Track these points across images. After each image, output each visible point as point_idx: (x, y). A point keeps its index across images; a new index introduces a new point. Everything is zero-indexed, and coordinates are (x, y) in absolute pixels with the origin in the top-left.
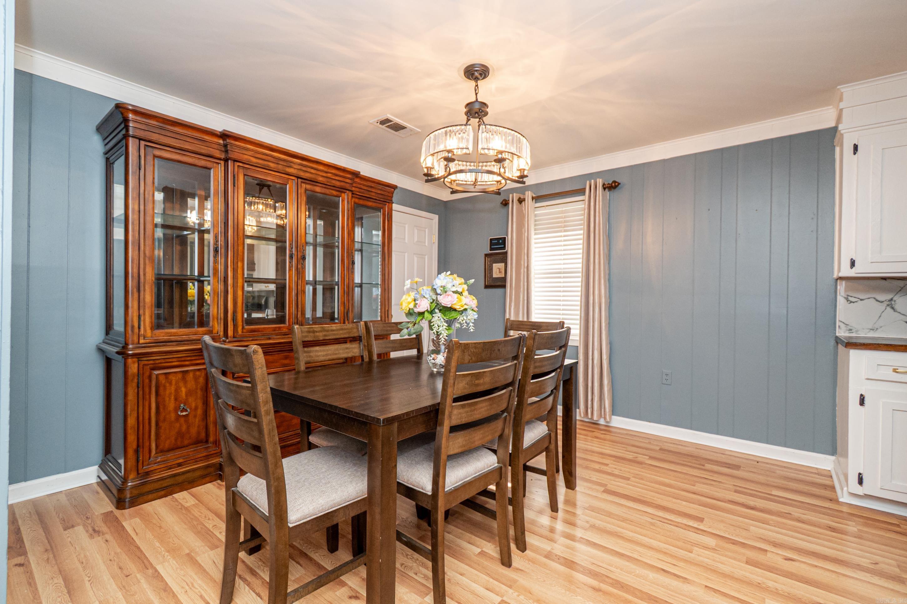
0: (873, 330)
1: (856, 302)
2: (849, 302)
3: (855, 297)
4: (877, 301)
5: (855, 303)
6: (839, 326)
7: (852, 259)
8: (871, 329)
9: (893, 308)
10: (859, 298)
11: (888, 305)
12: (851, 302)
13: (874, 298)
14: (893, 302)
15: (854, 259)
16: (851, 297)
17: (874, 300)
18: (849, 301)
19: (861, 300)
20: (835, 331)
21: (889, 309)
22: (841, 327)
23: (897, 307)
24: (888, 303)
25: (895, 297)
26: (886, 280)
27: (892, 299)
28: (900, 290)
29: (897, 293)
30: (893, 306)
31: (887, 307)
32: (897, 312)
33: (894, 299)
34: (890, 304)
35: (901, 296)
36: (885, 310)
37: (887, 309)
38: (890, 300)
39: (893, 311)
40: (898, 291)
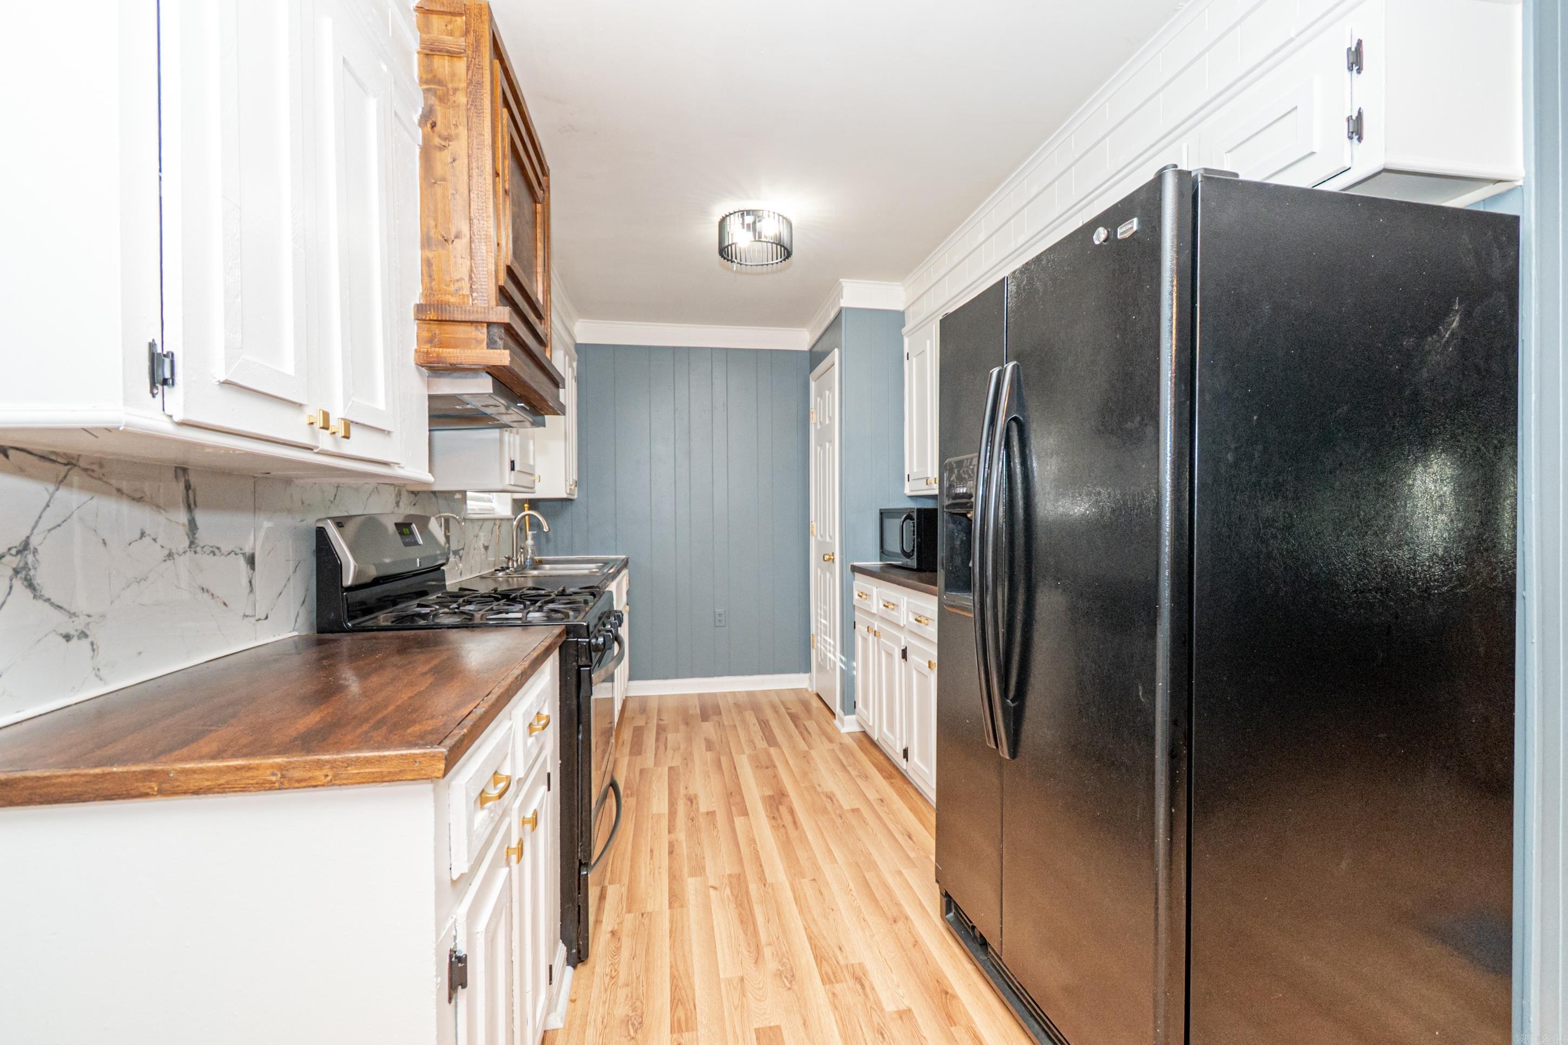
9: (30, 583)
11: (16, 572)
14: (30, 558)
21: (18, 585)
23: (40, 576)
24: (15, 561)
25: (36, 531)
26: (7, 456)
27: (25, 547)
28: (48, 506)
29: (40, 517)
30: (32, 572)
31: (14, 581)
32: (41, 597)
33: (34, 542)
34: (22, 564)
35: (50, 530)
36: (9, 594)
37: (14, 588)
38: (21, 548)
39: (32, 595)
40: (42, 508)
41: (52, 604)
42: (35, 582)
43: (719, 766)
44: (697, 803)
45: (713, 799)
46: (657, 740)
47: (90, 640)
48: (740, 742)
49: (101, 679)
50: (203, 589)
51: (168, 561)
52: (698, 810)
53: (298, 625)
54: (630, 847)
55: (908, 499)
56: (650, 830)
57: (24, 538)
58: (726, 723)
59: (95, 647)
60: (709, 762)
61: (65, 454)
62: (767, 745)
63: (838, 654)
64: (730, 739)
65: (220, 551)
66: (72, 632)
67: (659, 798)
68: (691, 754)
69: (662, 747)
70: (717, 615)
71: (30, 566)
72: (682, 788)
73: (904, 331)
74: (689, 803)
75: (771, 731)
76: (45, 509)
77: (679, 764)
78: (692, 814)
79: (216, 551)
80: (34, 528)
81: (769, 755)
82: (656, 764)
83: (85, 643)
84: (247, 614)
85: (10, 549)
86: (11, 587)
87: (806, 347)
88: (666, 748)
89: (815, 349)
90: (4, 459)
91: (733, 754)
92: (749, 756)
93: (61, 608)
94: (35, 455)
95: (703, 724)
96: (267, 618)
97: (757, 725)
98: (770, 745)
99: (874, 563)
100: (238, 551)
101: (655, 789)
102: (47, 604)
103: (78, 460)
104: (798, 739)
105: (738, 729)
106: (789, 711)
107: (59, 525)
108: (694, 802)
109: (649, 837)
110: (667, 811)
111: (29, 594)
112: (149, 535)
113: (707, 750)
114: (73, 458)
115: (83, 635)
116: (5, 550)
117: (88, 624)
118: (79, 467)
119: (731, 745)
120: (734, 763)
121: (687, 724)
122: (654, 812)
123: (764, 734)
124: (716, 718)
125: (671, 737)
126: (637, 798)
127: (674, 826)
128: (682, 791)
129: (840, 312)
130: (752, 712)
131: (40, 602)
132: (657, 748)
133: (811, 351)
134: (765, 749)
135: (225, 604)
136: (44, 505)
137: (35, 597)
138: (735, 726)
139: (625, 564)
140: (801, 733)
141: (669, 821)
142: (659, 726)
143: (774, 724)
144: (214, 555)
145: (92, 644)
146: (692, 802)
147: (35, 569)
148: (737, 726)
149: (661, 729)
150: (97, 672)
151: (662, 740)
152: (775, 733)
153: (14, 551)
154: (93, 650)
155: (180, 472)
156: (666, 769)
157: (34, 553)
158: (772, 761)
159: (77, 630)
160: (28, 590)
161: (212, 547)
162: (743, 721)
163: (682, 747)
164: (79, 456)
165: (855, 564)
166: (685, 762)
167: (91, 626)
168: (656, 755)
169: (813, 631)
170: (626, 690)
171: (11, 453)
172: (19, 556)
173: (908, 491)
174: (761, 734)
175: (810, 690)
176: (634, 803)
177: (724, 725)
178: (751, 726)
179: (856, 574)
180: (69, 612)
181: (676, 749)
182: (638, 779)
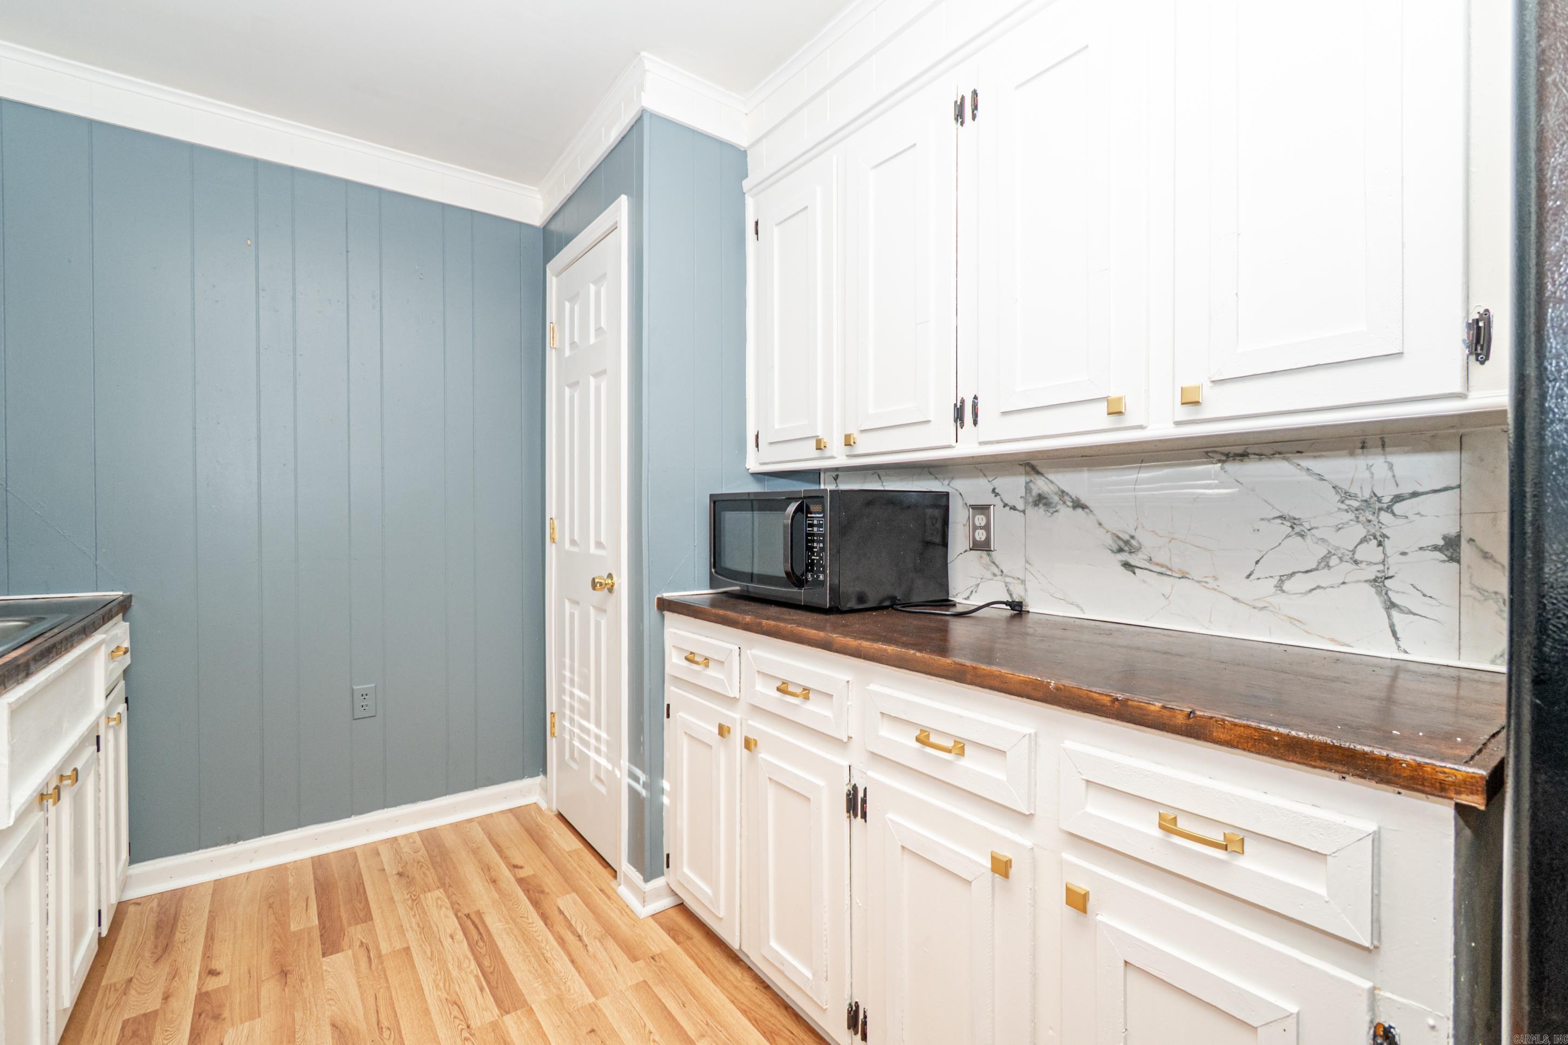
48: (426, 1011)
55: (751, 479)
58: (385, 948)
62: (495, 1010)
63: (625, 763)
64: (399, 1005)
70: (357, 697)
73: (746, 184)
75: (495, 953)
87: (537, 218)
89: (554, 227)
95: (327, 963)
97: (460, 935)
98: (504, 1010)
99: (700, 592)
104: (561, 963)
105: (416, 962)
106: (522, 874)
121: (283, 973)
123: (480, 965)
124: (357, 933)
129: (639, 120)
130: (442, 894)
133: (544, 228)
138: (407, 950)
139: (124, 607)
140: (562, 941)
142: (201, 997)
143: (495, 923)
148: (413, 951)
149: (207, 1011)
165: (667, 595)
169: (552, 705)
170: (124, 884)
173: (753, 464)
174: (474, 967)
175: (544, 806)
177: (379, 955)
178: (447, 942)
179: (667, 614)
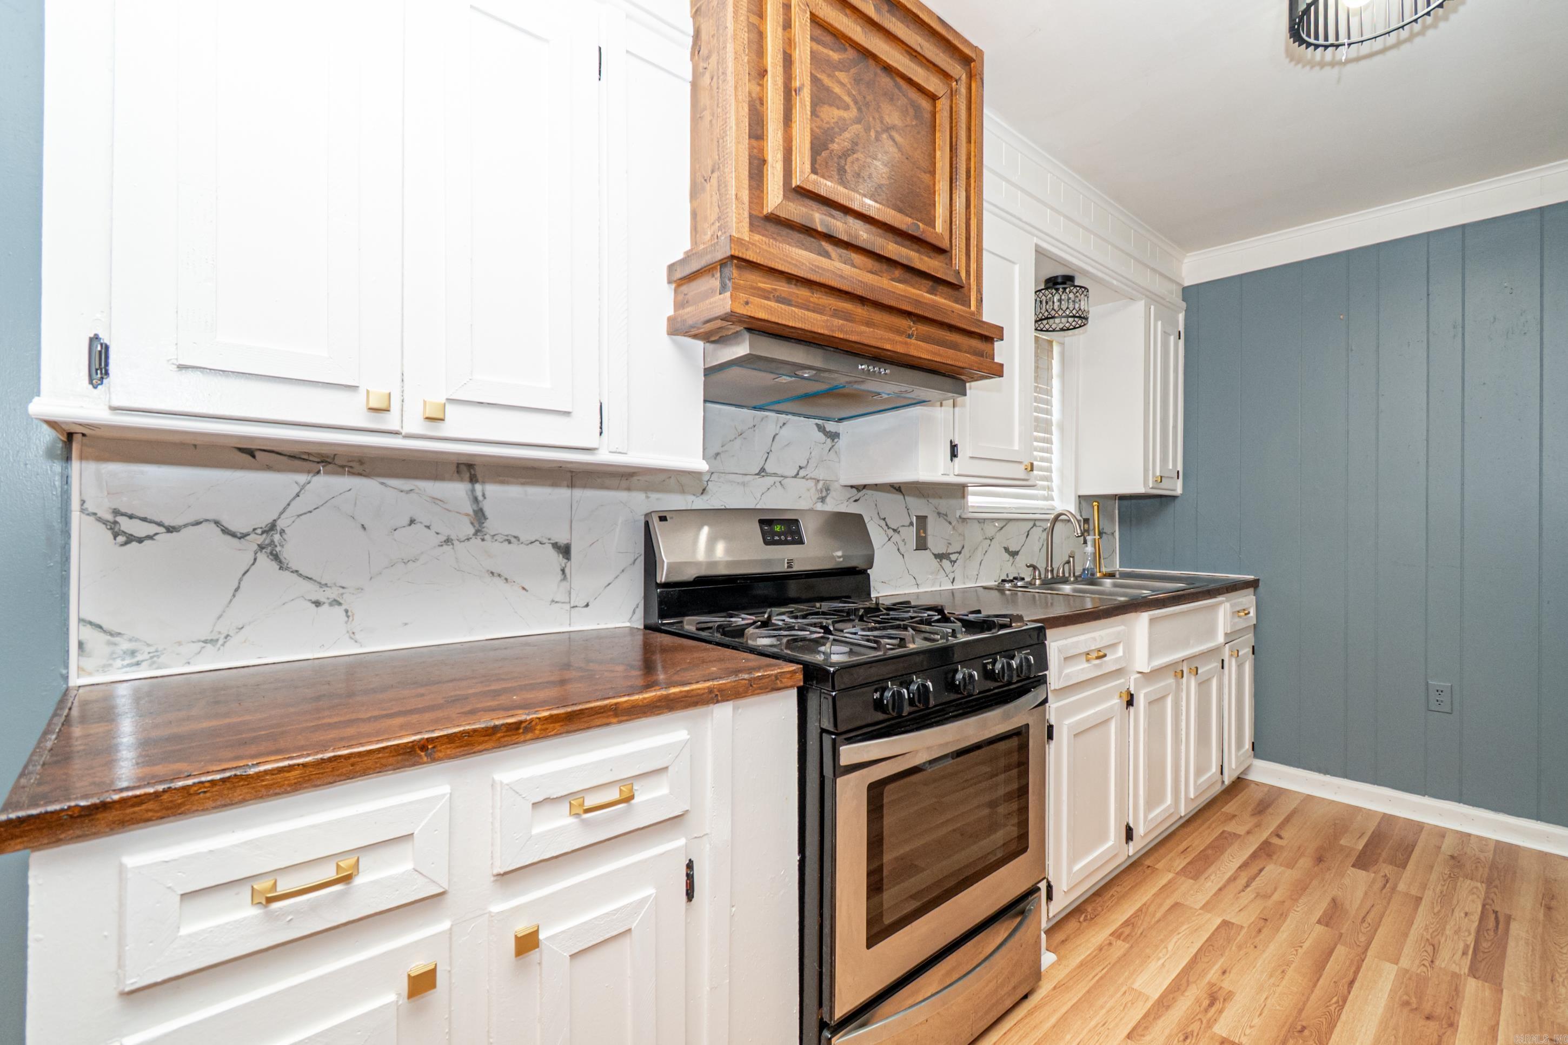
0: (213, 642)
1: (150, 537)
2: (121, 539)
3: (144, 520)
4: (226, 531)
5: (147, 543)
6: (81, 645)
7: (94, 339)
8: (205, 642)
9: (276, 557)
10: (160, 524)
11: (261, 547)
12: (130, 539)
13: (217, 523)
14: (277, 537)
15: (105, 339)
16: (131, 517)
17: (217, 531)
18: (124, 533)
19: (170, 530)
20: (66, 666)
21: (263, 558)
22: (88, 647)
23: (287, 553)
24: (261, 539)
25: (283, 516)
26: (254, 457)
27: (272, 527)
28: (298, 495)
29: (289, 505)
30: (278, 549)
31: (259, 554)
32: (287, 569)
33: (281, 524)
34: (267, 542)
35: (299, 516)
36: (253, 564)
37: (258, 560)
38: (267, 529)
39: (278, 567)
40: (292, 497)
41: (301, 575)
42: (281, 557)
43: (1320, 966)
44: (1221, 1012)
45: (1256, 1021)
46: (1244, 866)
47: (344, 607)
48: (1406, 935)
49: (356, 642)
50: (492, 573)
51: (445, 547)
52: (1210, 1025)
53: (635, 617)
54: (1053, 1020)
56: (1104, 1011)
57: (271, 521)
58: (1403, 887)
59: (350, 613)
60: (1306, 945)
61: (319, 454)
62: (1466, 970)
64: (1387, 921)
65: (519, 540)
66: (322, 599)
67: (1163, 965)
68: (1283, 916)
69: (1242, 881)
71: (277, 543)
72: (1217, 967)
74: (1206, 1003)
76: (294, 498)
77: (1245, 925)
78: (1195, 1027)
79: (513, 540)
80: (281, 513)
81: (1456, 992)
82: (1207, 907)
83: (339, 611)
84: (556, 600)
85: (254, 529)
86: (255, 560)
88: (1247, 886)
90: (251, 458)
91: (1369, 953)
92: (1404, 973)
93: (310, 579)
94: (285, 455)
95: (1352, 871)
96: (587, 605)
97: (1476, 918)
100: (545, 541)
101: (1170, 948)
102: (295, 575)
103: (334, 459)
105: (1421, 909)
107: (310, 512)
108: (1218, 1006)
109: (1093, 1023)
110: (1156, 996)
111: (275, 565)
112: (421, 523)
113: (1319, 922)
114: (328, 457)
115: (336, 603)
116: (250, 529)
117: (342, 594)
118: (335, 464)
119: (1381, 932)
120: (1356, 972)
121: (1320, 860)
122: (1136, 986)
123: (1479, 942)
124: (1387, 869)
125: (1272, 870)
126: (1131, 947)
127: (1146, 1028)
128: (1213, 974)
130: (1482, 887)
131: (287, 573)
132: (1233, 879)
134: (1455, 976)
135: (524, 588)
136: (294, 494)
137: (281, 568)
138: (1420, 899)
139: (1252, 585)
141: (1146, 1016)
142: (1266, 843)
143: (1520, 931)
144: (510, 542)
145: (347, 611)
146: (1211, 1004)
147: (282, 546)
148: (1423, 902)
149: (1266, 851)
150: (352, 636)
151: (1254, 869)
152: (1510, 951)
153: (259, 531)
154: (348, 617)
155: (463, 468)
156: (1218, 921)
157: (280, 533)
158: (1453, 1010)
159: (328, 599)
160: (274, 562)
161: (507, 536)
162: (1446, 899)
163: (1276, 897)
164: (335, 455)
166: (1262, 923)
167: (344, 596)
168: (1220, 889)
170: (1247, 767)
171: (257, 454)
172: (264, 535)
174: (1471, 940)
176: (1119, 953)
177: (1394, 889)
178: (1459, 915)
180: (320, 583)
181: (1262, 896)
182: (1158, 915)
